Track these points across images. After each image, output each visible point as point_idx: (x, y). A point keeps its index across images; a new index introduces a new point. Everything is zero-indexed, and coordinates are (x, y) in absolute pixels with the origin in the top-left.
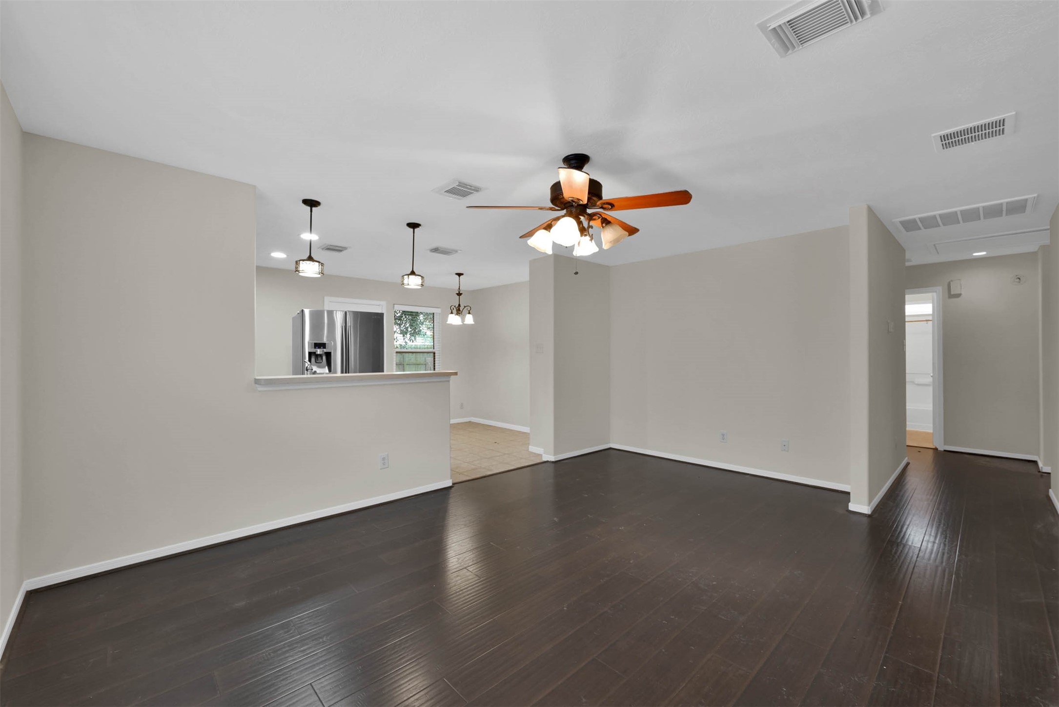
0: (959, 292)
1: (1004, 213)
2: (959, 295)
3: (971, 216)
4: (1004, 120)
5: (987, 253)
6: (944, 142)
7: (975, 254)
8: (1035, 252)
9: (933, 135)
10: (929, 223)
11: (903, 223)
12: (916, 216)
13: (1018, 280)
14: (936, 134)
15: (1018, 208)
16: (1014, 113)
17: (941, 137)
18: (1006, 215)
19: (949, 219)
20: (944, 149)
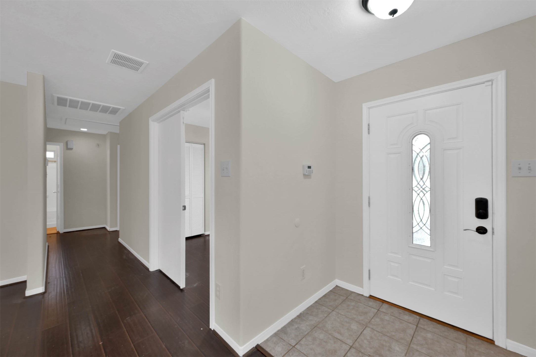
0: (71, 147)
1: (109, 112)
2: (71, 149)
3: (95, 108)
4: (143, 63)
5: (87, 131)
6: (114, 59)
7: (82, 129)
8: (105, 135)
9: (113, 50)
10: (74, 104)
11: (59, 99)
12: (69, 97)
13: (98, 146)
14: (114, 51)
15: (114, 111)
16: (148, 62)
17: (115, 54)
18: (109, 113)
19: (85, 106)
20: (111, 63)
